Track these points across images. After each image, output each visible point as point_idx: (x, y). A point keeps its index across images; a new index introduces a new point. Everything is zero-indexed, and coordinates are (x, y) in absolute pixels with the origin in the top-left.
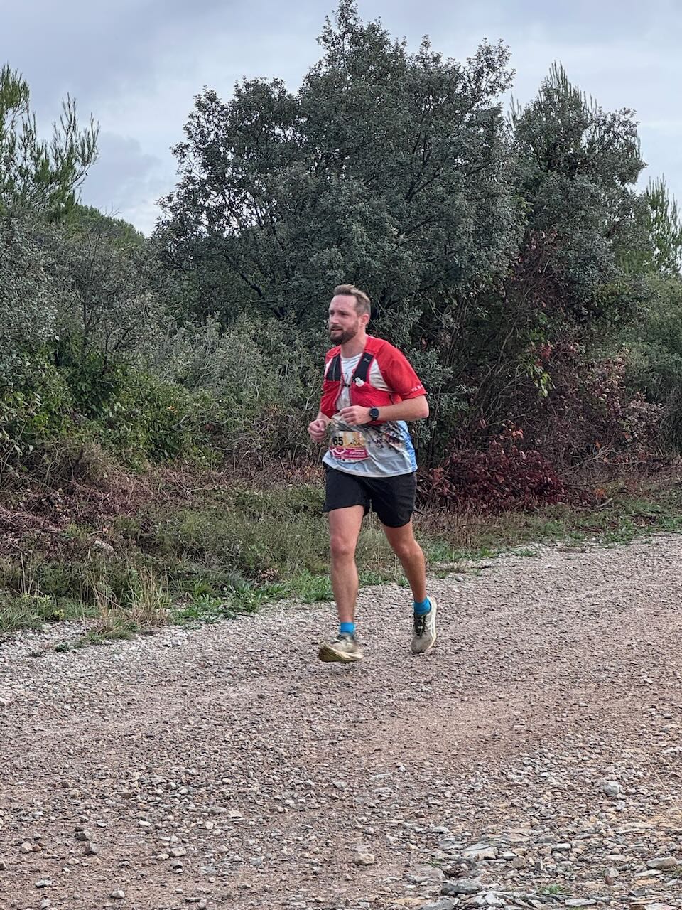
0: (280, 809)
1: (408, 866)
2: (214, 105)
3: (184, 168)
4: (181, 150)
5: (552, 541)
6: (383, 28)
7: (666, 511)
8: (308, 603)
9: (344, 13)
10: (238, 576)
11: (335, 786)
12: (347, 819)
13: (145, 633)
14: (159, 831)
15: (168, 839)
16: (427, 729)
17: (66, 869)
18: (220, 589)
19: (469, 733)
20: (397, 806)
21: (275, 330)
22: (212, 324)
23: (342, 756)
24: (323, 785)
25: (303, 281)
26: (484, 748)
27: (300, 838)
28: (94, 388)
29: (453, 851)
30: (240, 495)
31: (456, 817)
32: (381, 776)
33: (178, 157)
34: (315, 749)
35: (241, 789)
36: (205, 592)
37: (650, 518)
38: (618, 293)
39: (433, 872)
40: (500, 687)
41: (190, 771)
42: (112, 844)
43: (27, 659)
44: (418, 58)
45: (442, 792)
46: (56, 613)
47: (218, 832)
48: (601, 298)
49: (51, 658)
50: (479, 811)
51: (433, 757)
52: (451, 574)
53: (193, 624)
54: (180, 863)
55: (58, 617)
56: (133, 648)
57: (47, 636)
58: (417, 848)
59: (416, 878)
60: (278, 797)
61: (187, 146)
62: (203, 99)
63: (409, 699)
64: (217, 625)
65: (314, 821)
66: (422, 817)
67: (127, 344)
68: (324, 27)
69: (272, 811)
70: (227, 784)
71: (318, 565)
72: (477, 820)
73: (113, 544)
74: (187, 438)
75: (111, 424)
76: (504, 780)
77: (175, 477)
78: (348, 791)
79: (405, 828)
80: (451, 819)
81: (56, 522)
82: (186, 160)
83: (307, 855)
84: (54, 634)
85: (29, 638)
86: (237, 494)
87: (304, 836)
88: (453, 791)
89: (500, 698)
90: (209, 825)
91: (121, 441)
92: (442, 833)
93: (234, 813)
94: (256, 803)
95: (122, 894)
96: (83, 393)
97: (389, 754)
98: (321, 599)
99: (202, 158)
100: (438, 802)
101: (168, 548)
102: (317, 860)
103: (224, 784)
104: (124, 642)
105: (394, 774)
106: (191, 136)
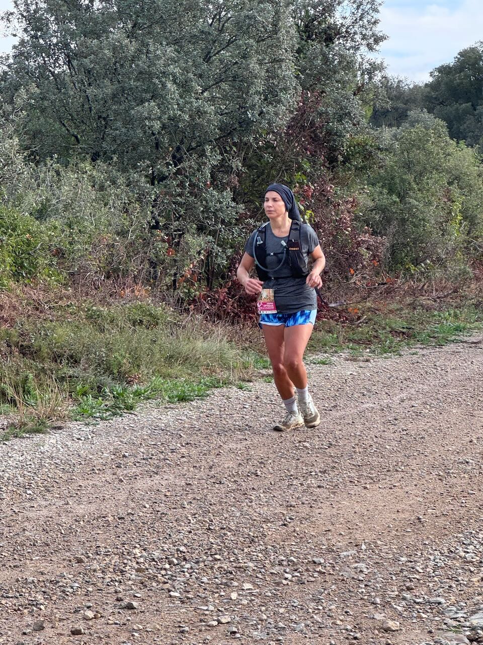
0: (283, 582)
1: (430, 632)
3: (10, 32)
4: (8, 16)
5: (336, 352)
7: (413, 327)
8: (174, 403)
11: (315, 562)
12: (347, 590)
13: (55, 428)
14: (192, 601)
15: (205, 608)
16: (355, 513)
17: (135, 634)
18: (97, 390)
19: (394, 516)
20: (381, 579)
21: (99, 171)
22: (52, 165)
23: (301, 535)
24: (304, 561)
25: (123, 130)
26: (418, 529)
27: (321, 608)
29: (462, 620)
30: (89, 310)
31: (442, 589)
32: (348, 553)
33: (5, 23)
34: (274, 530)
35: (236, 565)
36: (86, 393)
37: (404, 333)
38: (363, 144)
39: (458, 637)
40: (387, 477)
42: (158, 612)
45: (413, 568)
47: (245, 602)
48: (350, 147)
50: (458, 585)
51: (380, 537)
53: (90, 420)
54: (232, 629)
56: (52, 441)
58: (427, 617)
60: (273, 571)
61: (12, 14)
63: (319, 487)
64: (111, 421)
65: (320, 592)
66: (412, 589)
69: (278, 584)
70: (219, 560)
71: (165, 370)
72: (462, 592)
74: (41, 261)
76: (458, 557)
77: (34, 294)
78: (329, 566)
79: (404, 599)
80: (439, 591)
82: (11, 25)
83: (339, 622)
86: (86, 309)
87: (322, 606)
88: (421, 567)
89: (394, 486)
90: (234, 596)
92: (440, 603)
93: (247, 586)
94: (257, 577)
97: (341, 534)
98: (183, 399)
99: (24, 24)
100: (415, 576)
101: (46, 355)
102: (349, 627)
103: (216, 560)
104: (41, 435)
105: (358, 552)
106: (17, 5)
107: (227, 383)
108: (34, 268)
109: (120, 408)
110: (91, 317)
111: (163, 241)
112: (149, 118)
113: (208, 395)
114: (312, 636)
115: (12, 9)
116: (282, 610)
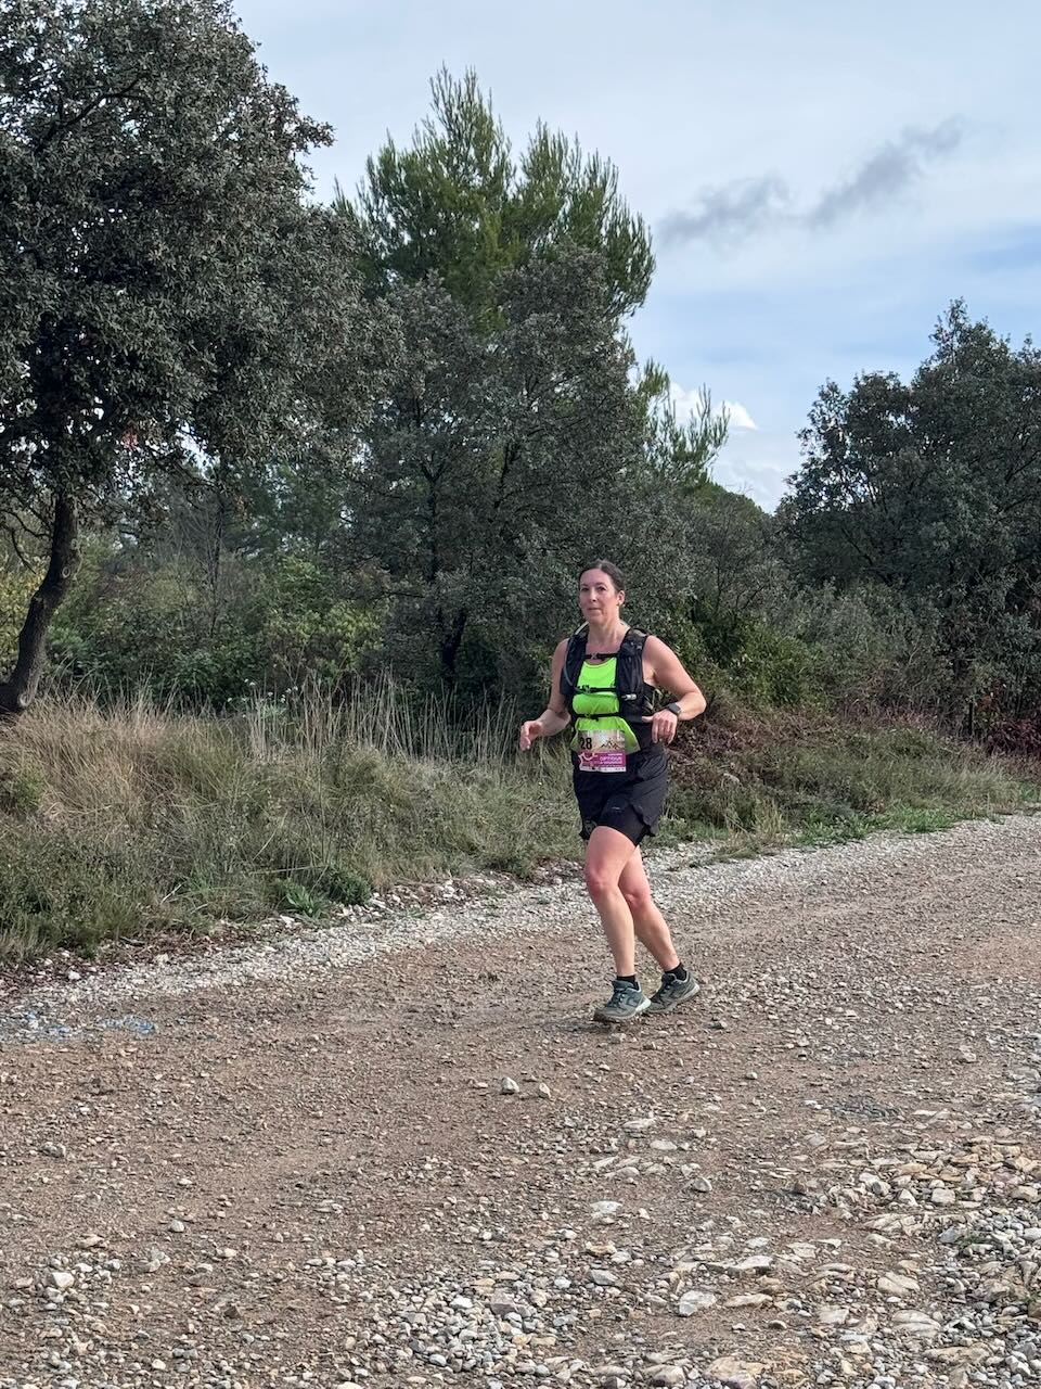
0: (891, 1011)
1: (1006, 1066)
2: (836, 395)
3: (808, 450)
4: (805, 434)
6: (989, 327)
8: (911, 833)
9: (955, 312)
10: (848, 808)
11: (938, 993)
12: (950, 1022)
13: (767, 854)
14: (785, 1024)
16: (1020, 948)
17: (706, 1052)
18: (832, 818)
20: (995, 1013)
21: (884, 593)
22: (829, 588)
23: (944, 968)
24: (928, 992)
25: (911, 551)
27: (910, 1037)
28: (724, 641)
30: (850, 737)
32: (980, 987)
33: (802, 441)
34: (920, 961)
35: (854, 992)
36: (819, 821)
39: (1030, 1072)
41: (810, 975)
42: (744, 1033)
43: (666, 873)
44: (1020, 354)
46: (690, 834)
47: (837, 1027)
49: (685, 872)
51: (1026, 973)
53: (809, 848)
54: (804, 1052)
55: (692, 837)
56: (757, 867)
57: (682, 854)
58: (1014, 1051)
59: (1015, 1076)
60: (889, 1000)
61: (810, 431)
62: (826, 389)
63: (1003, 921)
64: (830, 849)
65: (921, 1022)
66: (1018, 1024)
67: (754, 602)
68: (936, 326)
69: (884, 1012)
70: (843, 987)
71: (918, 800)
73: (739, 776)
74: (805, 686)
75: (739, 673)
77: (793, 720)
78: (950, 998)
79: (1003, 1033)
81: (690, 756)
82: (809, 443)
83: (916, 1051)
84: (688, 852)
85: (668, 855)
86: (848, 737)
87: (912, 1035)
90: (829, 1021)
91: (747, 688)
93: (850, 1012)
94: (869, 1005)
95: (755, 1075)
96: (715, 646)
97: (987, 968)
98: (922, 830)
99: (823, 441)
100: (1032, 1012)
101: (787, 781)
102: (924, 1057)
103: (840, 987)
104: (749, 861)
105: (992, 986)
106: (814, 422)
107: (980, 816)
108: (797, 693)
109: (849, 837)
110: (853, 744)
111: (948, 668)
112: (937, 539)
113: (953, 827)
114: (880, 1062)
115: (808, 425)
116: (867, 1038)
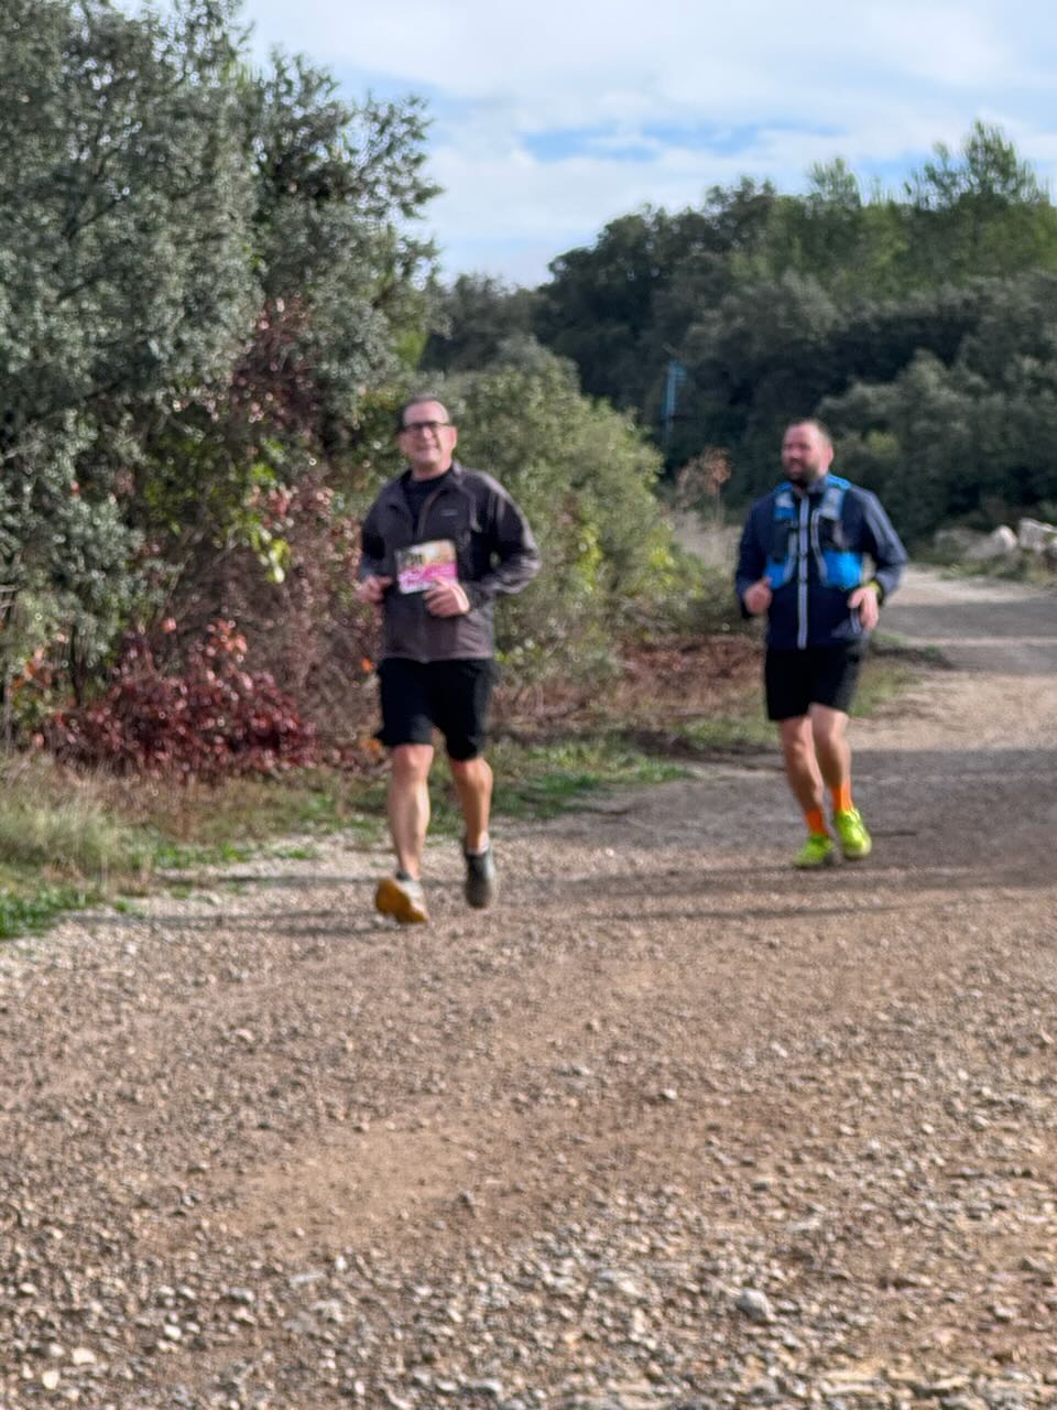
0: (161, 1345)
5: (328, 833)
11: (233, 1299)
24: (210, 1296)
32: (307, 1278)
45: (442, 1311)
52: (195, 893)
63: (263, 1127)
69: (149, 1350)
76: (540, 1286)
78: (264, 1310)
88: (459, 1309)
90: (51, 1379)
97: (296, 1235)
103: (24, 1295)
105: (329, 1275)
107: (95, 899)
113: (53, 926)
